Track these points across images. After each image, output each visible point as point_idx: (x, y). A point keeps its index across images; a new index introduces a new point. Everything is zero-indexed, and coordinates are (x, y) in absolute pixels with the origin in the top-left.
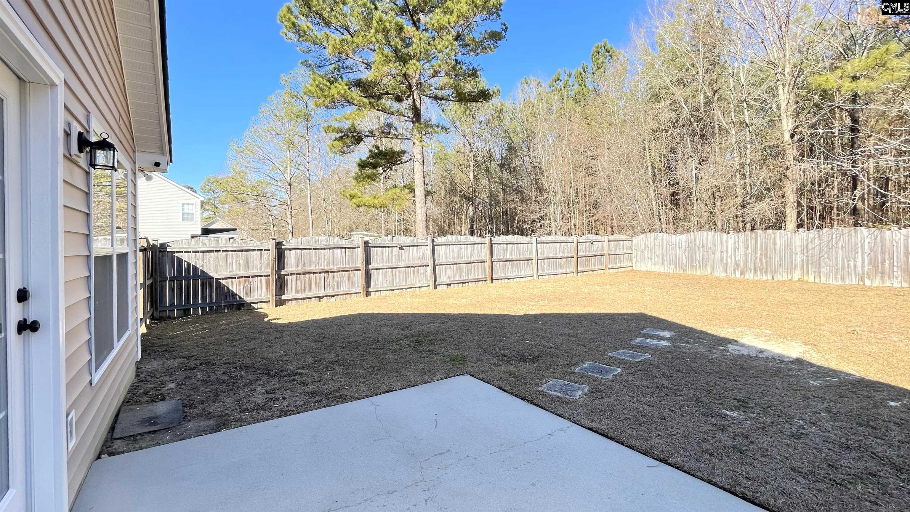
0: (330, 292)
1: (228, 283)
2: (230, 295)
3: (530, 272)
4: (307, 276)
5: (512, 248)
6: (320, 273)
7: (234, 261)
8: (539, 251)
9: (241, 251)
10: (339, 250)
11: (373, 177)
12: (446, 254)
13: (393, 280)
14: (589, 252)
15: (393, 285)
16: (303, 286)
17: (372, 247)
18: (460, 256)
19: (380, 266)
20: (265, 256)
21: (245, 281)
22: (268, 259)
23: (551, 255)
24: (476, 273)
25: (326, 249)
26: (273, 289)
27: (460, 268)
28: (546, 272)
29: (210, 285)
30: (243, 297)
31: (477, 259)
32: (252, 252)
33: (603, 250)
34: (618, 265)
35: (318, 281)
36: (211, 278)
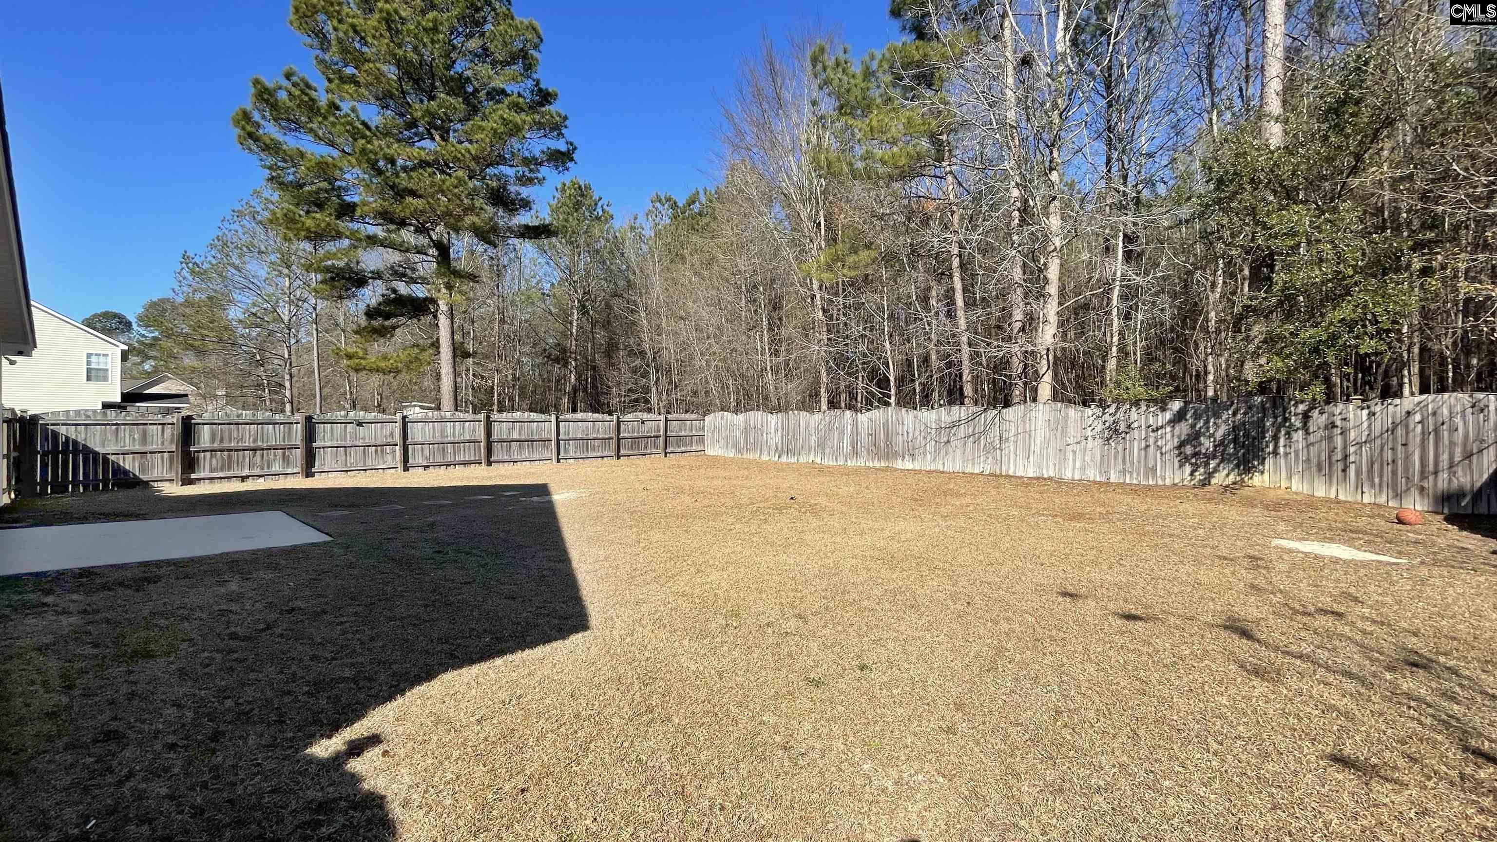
0: (258, 472)
1: (118, 459)
2: (119, 471)
3: (547, 455)
4: (226, 453)
5: (521, 427)
6: (244, 450)
7: (127, 435)
8: (562, 431)
9: (137, 424)
10: (271, 426)
11: (382, 332)
12: (424, 433)
13: (346, 461)
14: (638, 433)
15: (346, 465)
16: (220, 464)
17: (318, 423)
18: (443, 436)
19: (328, 444)
20: (169, 431)
21: (142, 457)
22: (173, 434)
23: (579, 436)
24: (467, 455)
25: (251, 424)
26: (177, 467)
27: (443, 449)
28: (572, 454)
29: (95, 460)
30: (137, 474)
31: (468, 438)
32: (151, 427)
33: (659, 431)
34: (683, 449)
35: (241, 460)
36: (96, 454)
